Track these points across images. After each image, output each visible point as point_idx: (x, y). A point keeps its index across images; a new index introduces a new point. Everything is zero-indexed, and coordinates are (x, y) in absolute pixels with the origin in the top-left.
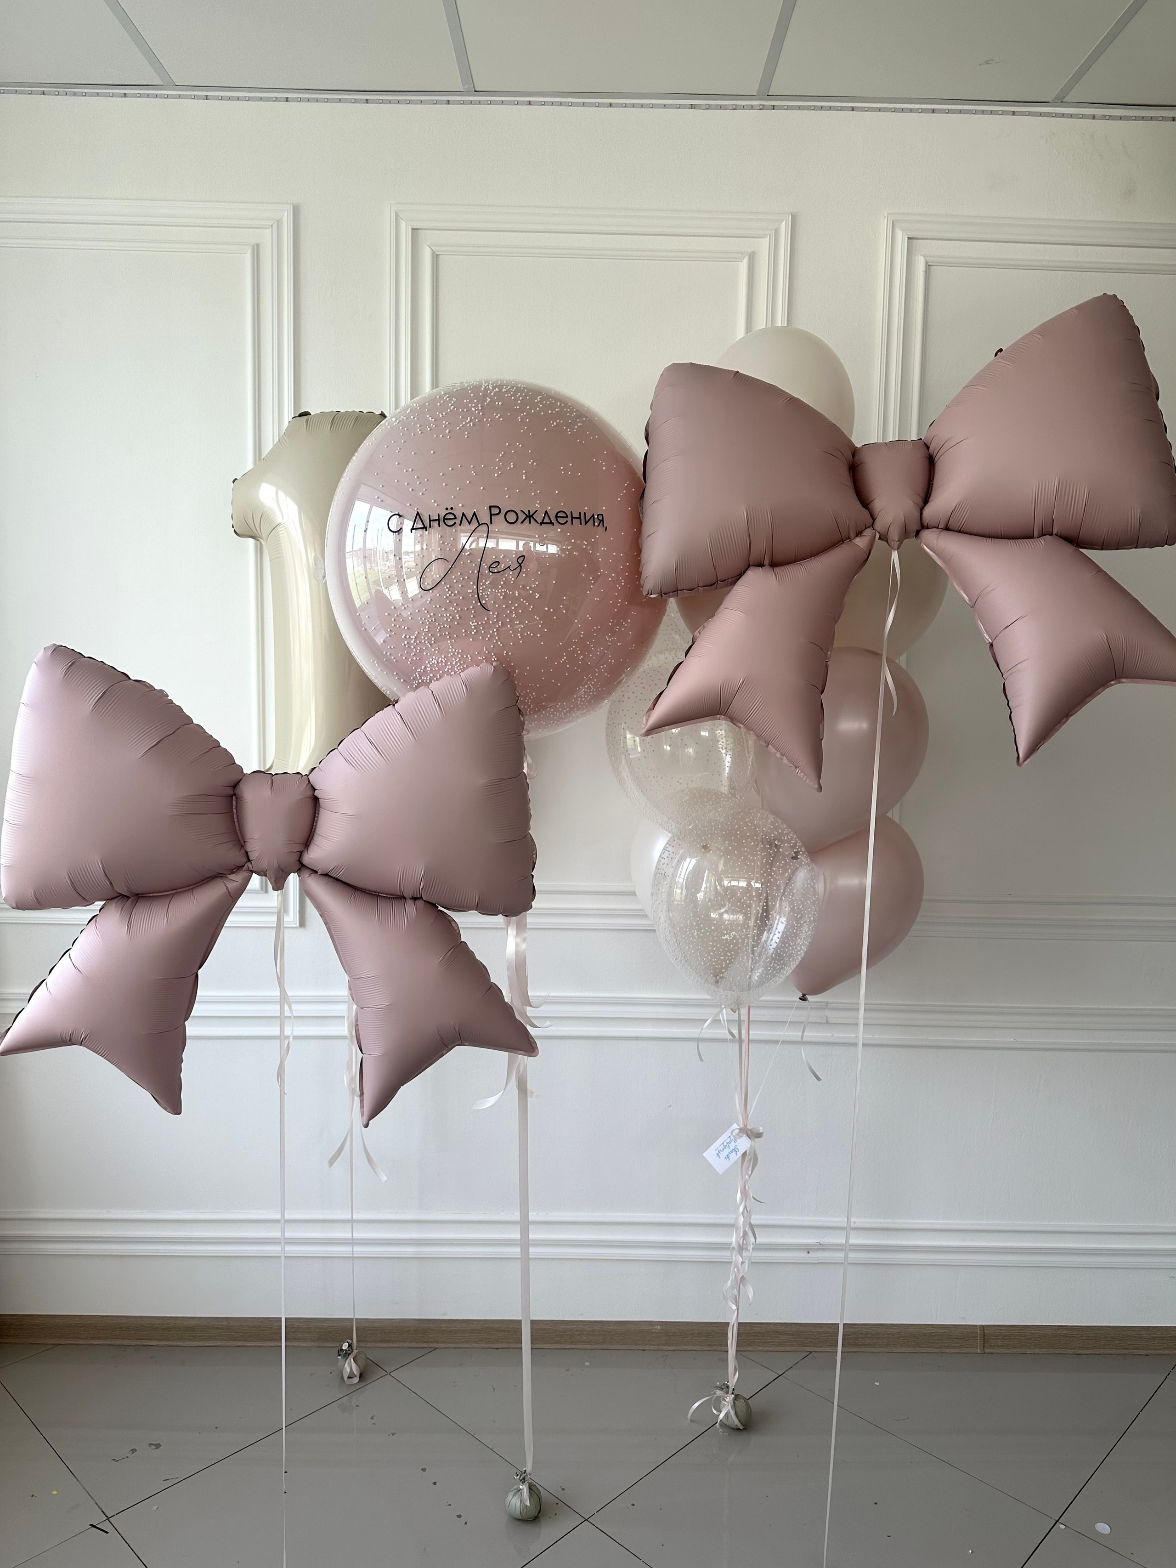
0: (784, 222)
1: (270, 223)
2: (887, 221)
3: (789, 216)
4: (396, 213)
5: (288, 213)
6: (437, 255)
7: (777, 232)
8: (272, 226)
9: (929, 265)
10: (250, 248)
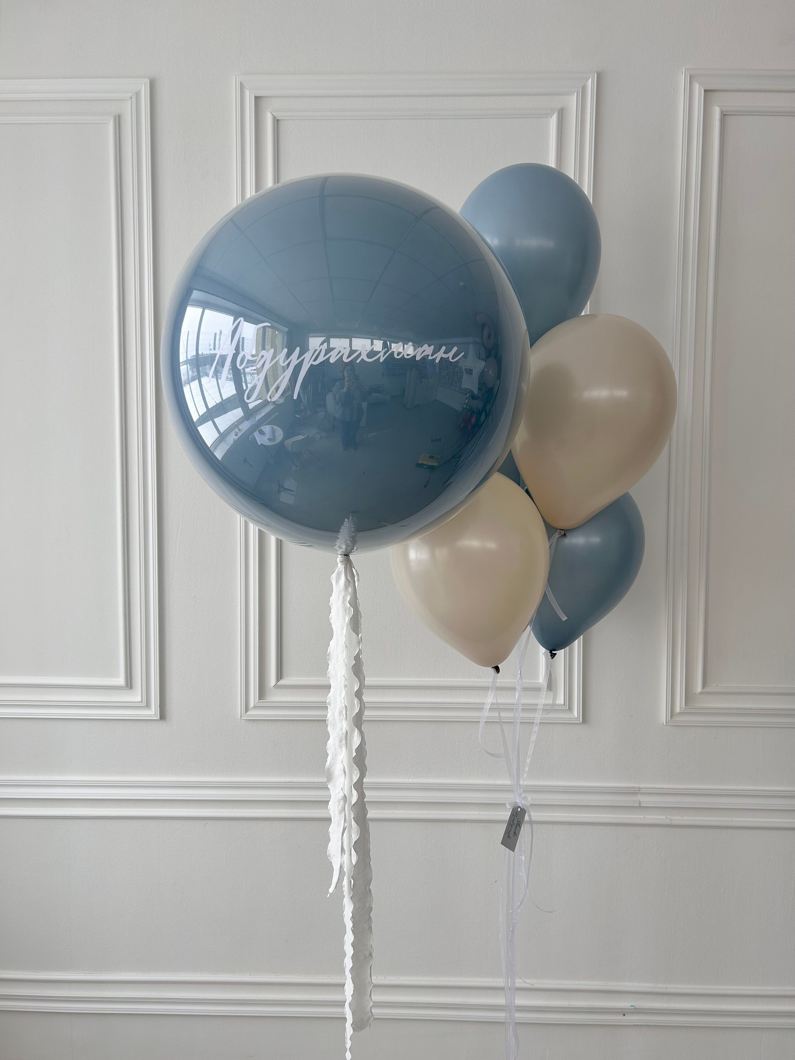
0: (590, 80)
1: (130, 95)
2: (685, 77)
3: (594, 74)
4: (241, 83)
5: (145, 85)
6: (277, 120)
7: (584, 88)
8: (131, 98)
9: (724, 115)
10: (112, 118)
